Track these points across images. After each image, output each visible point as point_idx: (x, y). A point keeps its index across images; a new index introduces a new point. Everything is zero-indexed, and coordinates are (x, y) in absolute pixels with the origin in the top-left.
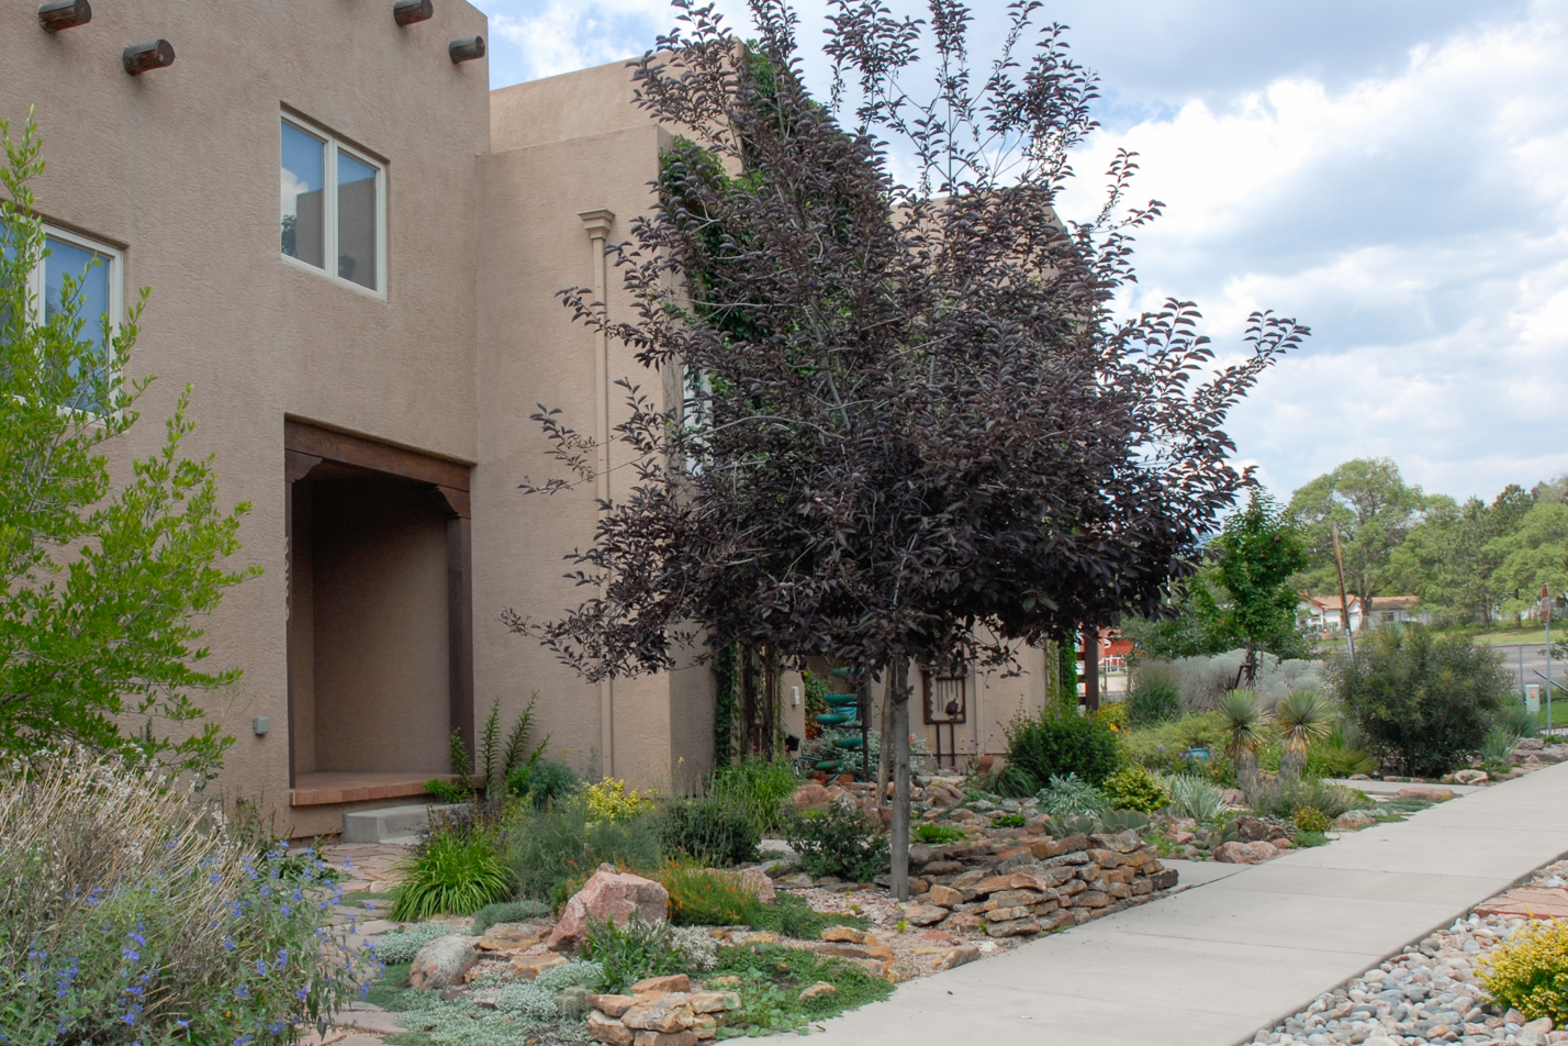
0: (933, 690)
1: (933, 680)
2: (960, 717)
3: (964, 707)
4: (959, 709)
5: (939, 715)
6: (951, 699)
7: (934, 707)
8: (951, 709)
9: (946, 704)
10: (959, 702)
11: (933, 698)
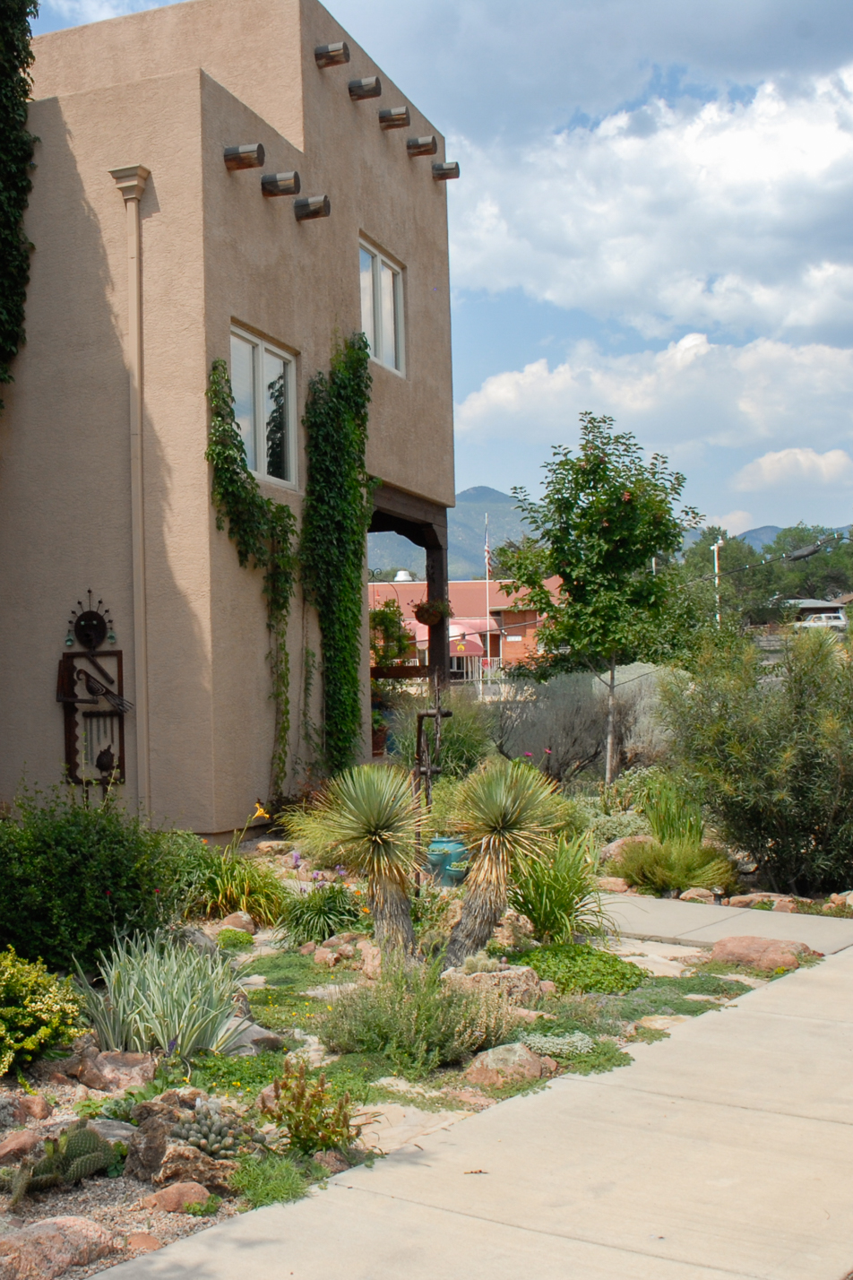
0: (80, 731)
1: (79, 718)
2: (115, 772)
3: (122, 759)
4: (116, 762)
5: (87, 771)
6: (104, 746)
7: (81, 759)
8: (104, 762)
9: (97, 753)
10: (115, 750)
11: (80, 745)
